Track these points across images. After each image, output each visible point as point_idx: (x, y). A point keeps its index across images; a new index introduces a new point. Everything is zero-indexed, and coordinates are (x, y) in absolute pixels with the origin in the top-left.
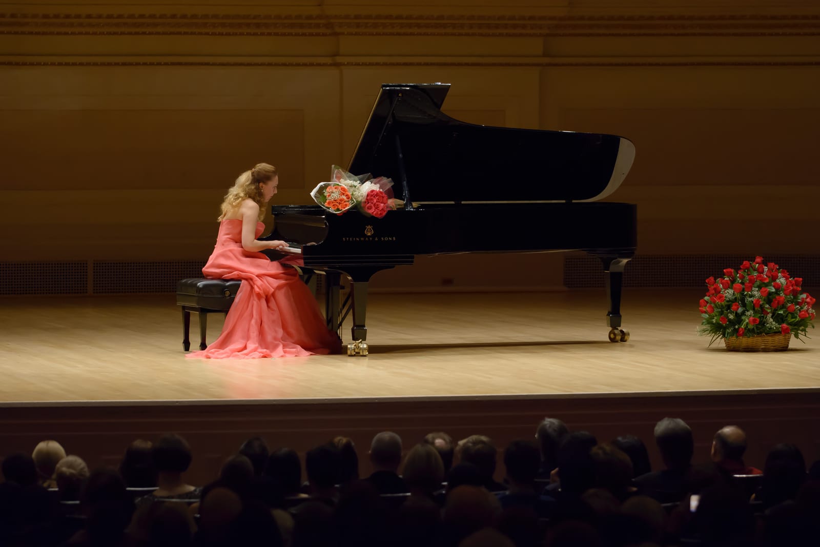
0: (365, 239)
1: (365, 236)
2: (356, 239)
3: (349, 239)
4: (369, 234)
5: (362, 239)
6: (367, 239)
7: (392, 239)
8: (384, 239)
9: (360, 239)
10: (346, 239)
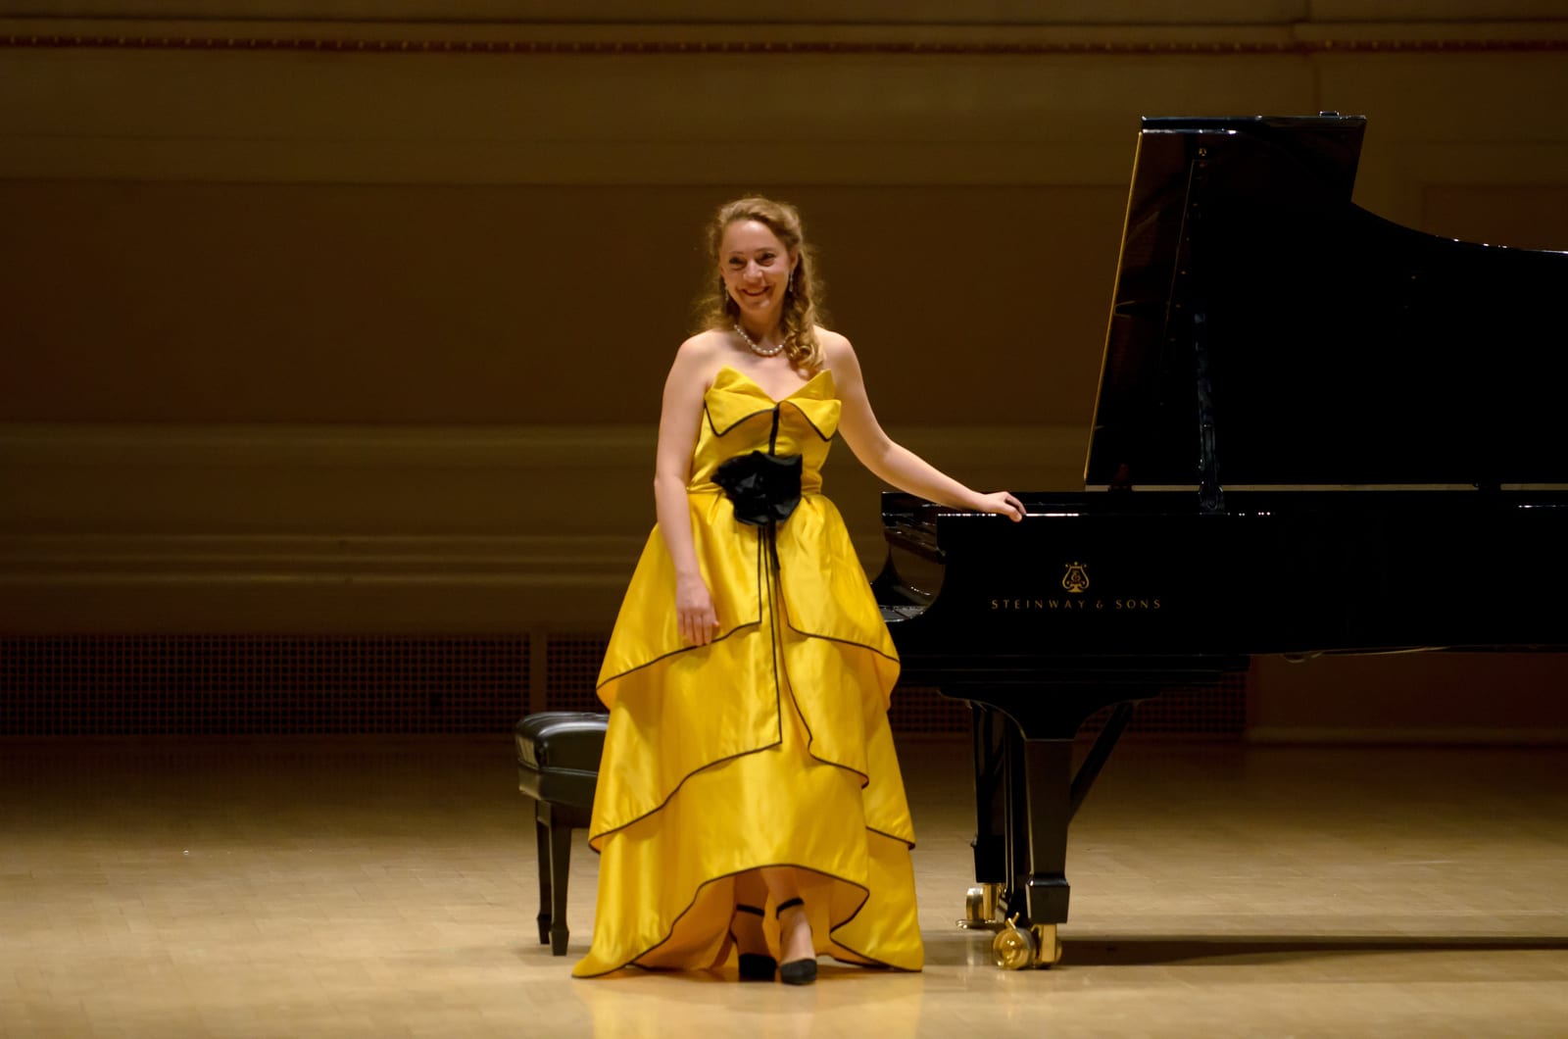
0: (1062, 604)
1: (1064, 595)
2: (1032, 604)
3: (1011, 604)
4: (1076, 590)
5: (1053, 604)
6: (1068, 604)
7: (1151, 605)
8: (1124, 603)
9: (1046, 605)
10: (1001, 604)
